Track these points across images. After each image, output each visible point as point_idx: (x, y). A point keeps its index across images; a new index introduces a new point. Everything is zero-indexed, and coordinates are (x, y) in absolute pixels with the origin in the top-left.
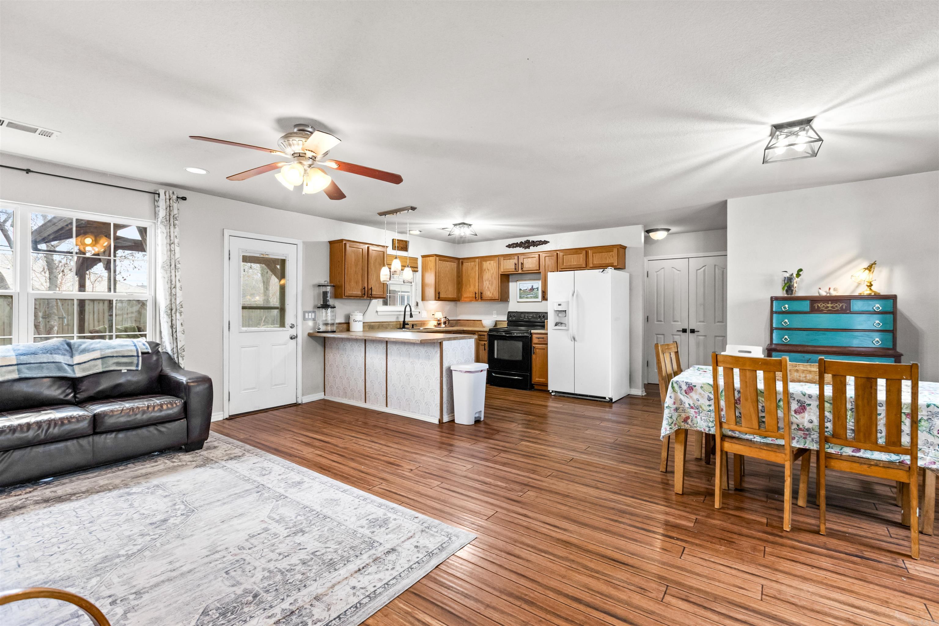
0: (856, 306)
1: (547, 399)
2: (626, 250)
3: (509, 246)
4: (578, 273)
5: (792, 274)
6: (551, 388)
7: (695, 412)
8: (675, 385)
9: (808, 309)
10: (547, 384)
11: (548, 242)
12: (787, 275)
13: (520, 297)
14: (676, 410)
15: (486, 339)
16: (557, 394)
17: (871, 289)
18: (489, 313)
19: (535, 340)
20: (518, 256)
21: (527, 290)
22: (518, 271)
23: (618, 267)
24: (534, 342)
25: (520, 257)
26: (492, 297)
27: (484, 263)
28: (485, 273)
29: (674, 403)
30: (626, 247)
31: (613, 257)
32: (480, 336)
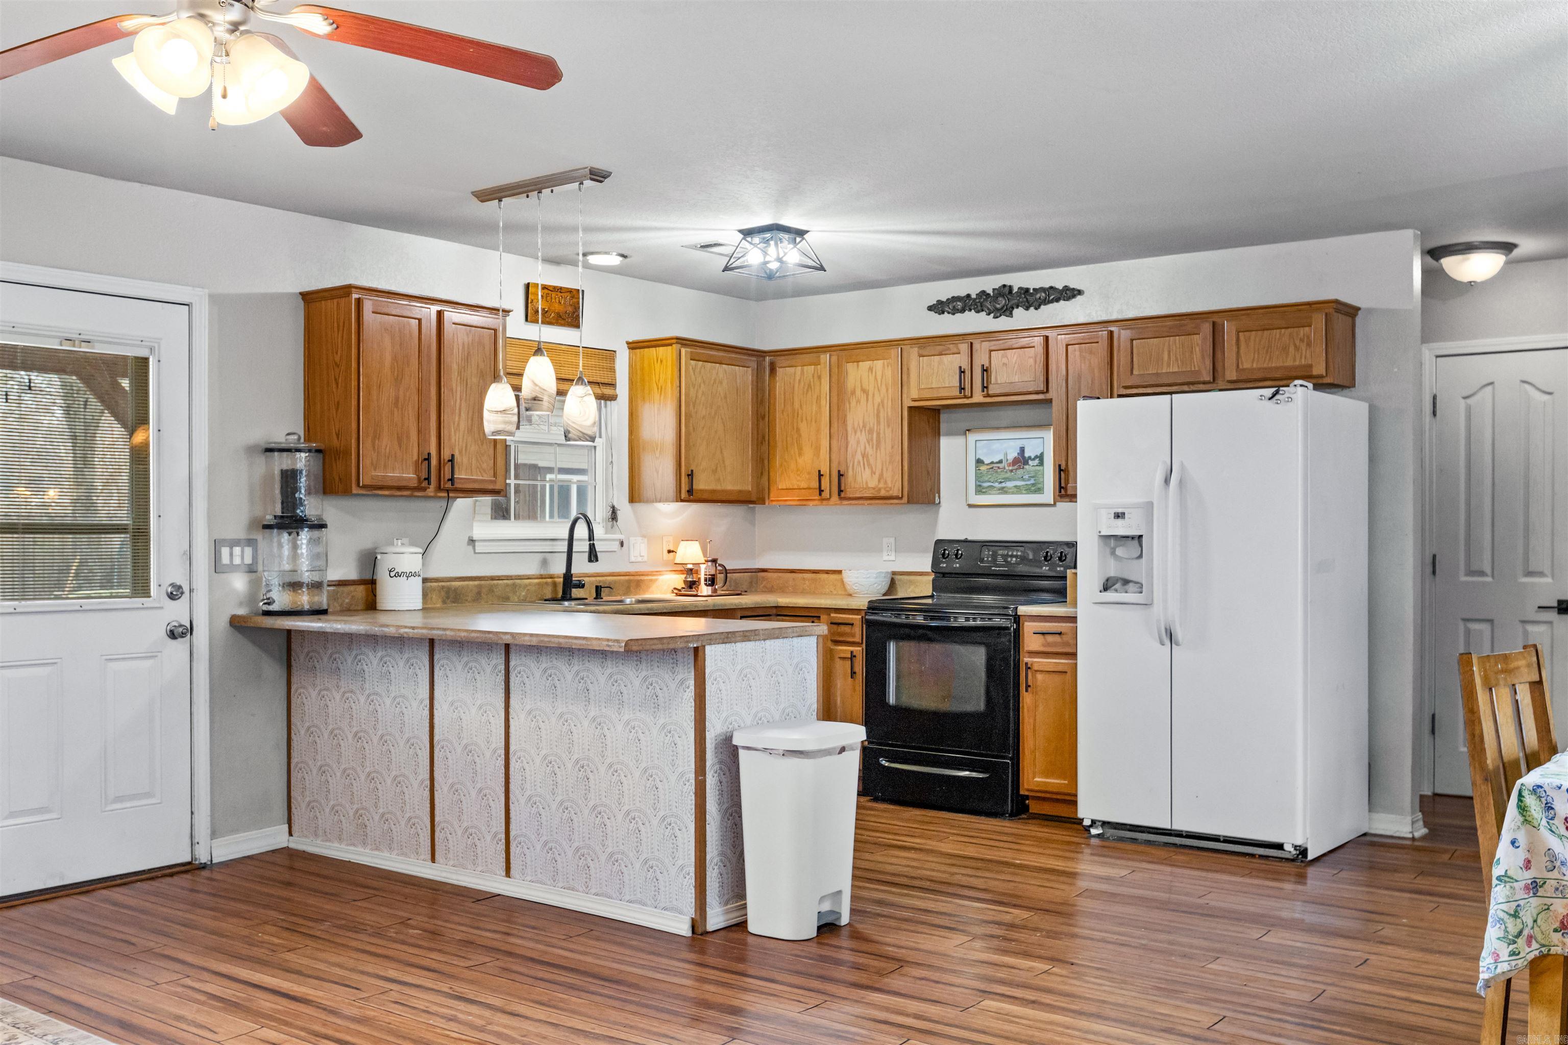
1: (1074, 849)
2: (1359, 320)
3: (939, 308)
4: (1184, 401)
6: (1086, 811)
8: (1530, 800)
10: (1075, 795)
11: (1080, 292)
13: (980, 490)
14: (1535, 887)
15: (857, 639)
16: (1110, 832)
18: (869, 546)
19: (1031, 641)
20: (972, 344)
21: (1004, 464)
22: (971, 397)
23: (1328, 380)
24: (1026, 649)
25: (976, 346)
26: (880, 490)
27: (851, 367)
28: (853, 403)
29: (1528, 864)
30: (1358, 309)
31: (1309, 345)
32: (835, 626)
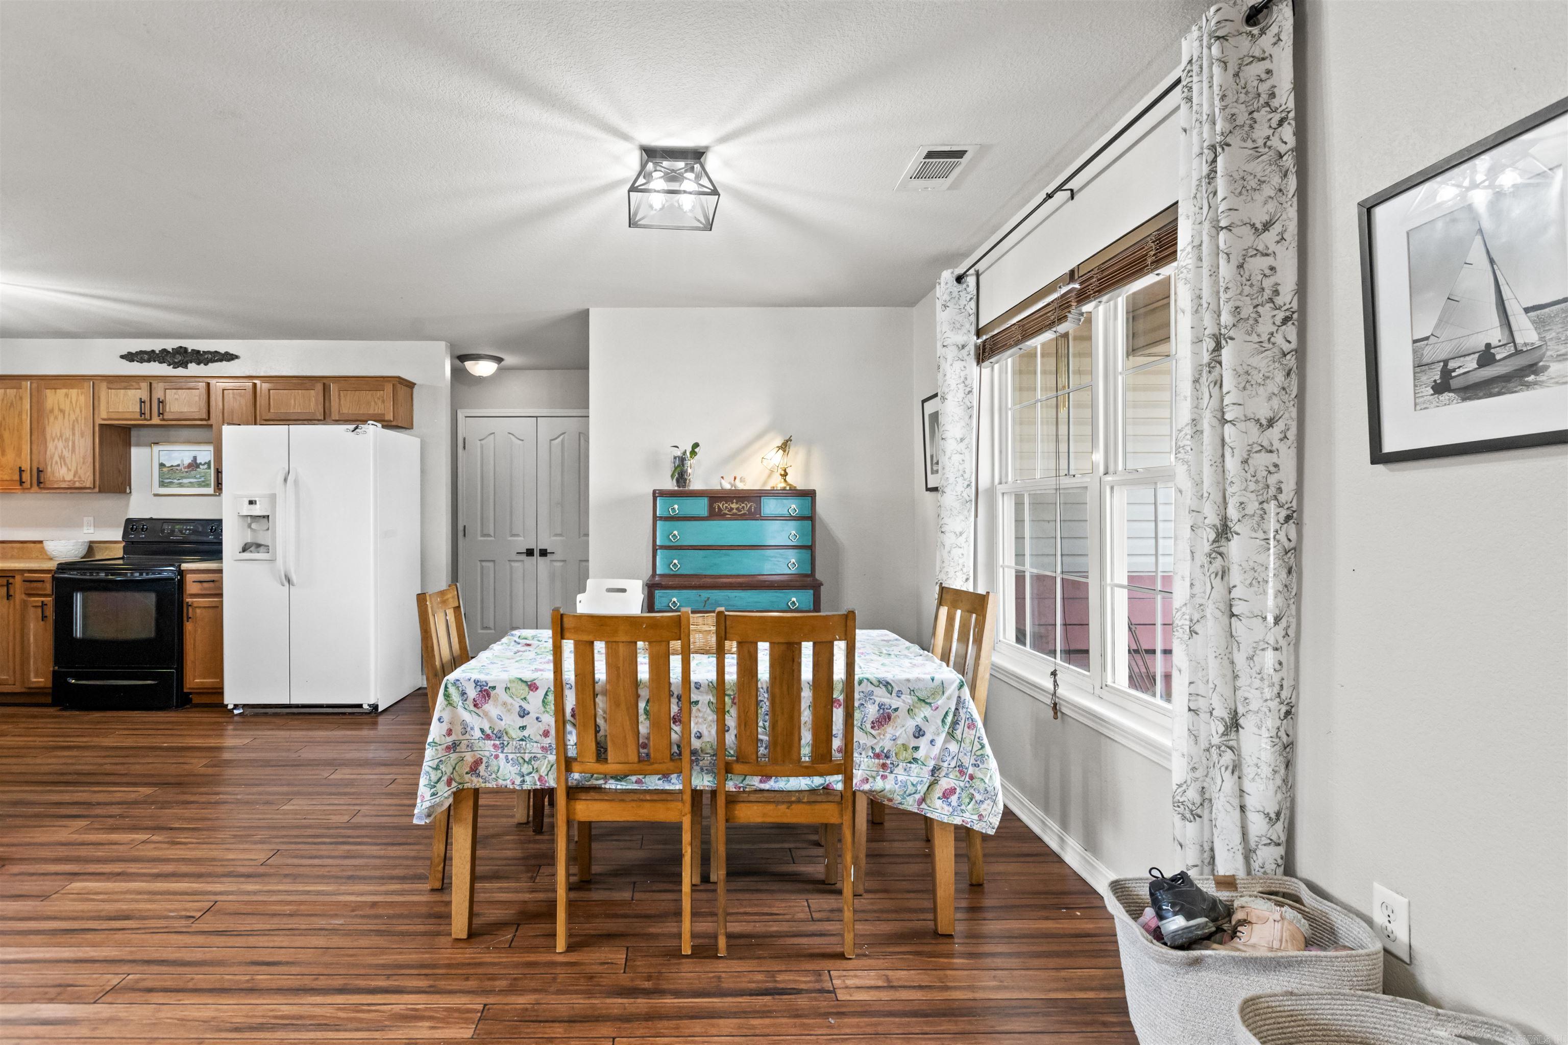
0: (770, 506)
1: (219, 729)
2: (415, 390)
3: (130, 357)
4: (299, 431)
5: (685, 452)
6: (230, 700)
7: (495, 746)
8: (452, 690)
9: (704, 512)
10: (222, 688)
11: (237, 357)
12: (679, 453)
13: (162, 484)
14: (453, 747)
15: (49, 591)
16: (249, 711)
17: (785, 480)
18: (73, 523)
19: (191, 587)
20: (151, 384)
21: (181, 467)
22: (151, 419)
23: (394, 423)
24: (188, 592)
25: (154, 385)
26: (75, 482)
27: (49, 392)
28: (52, 419)
29: (449, 732)
30: (415, 384)
31: (383, 402)
32: (28, 584)
